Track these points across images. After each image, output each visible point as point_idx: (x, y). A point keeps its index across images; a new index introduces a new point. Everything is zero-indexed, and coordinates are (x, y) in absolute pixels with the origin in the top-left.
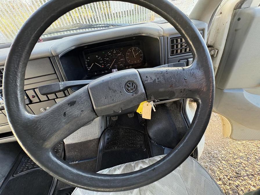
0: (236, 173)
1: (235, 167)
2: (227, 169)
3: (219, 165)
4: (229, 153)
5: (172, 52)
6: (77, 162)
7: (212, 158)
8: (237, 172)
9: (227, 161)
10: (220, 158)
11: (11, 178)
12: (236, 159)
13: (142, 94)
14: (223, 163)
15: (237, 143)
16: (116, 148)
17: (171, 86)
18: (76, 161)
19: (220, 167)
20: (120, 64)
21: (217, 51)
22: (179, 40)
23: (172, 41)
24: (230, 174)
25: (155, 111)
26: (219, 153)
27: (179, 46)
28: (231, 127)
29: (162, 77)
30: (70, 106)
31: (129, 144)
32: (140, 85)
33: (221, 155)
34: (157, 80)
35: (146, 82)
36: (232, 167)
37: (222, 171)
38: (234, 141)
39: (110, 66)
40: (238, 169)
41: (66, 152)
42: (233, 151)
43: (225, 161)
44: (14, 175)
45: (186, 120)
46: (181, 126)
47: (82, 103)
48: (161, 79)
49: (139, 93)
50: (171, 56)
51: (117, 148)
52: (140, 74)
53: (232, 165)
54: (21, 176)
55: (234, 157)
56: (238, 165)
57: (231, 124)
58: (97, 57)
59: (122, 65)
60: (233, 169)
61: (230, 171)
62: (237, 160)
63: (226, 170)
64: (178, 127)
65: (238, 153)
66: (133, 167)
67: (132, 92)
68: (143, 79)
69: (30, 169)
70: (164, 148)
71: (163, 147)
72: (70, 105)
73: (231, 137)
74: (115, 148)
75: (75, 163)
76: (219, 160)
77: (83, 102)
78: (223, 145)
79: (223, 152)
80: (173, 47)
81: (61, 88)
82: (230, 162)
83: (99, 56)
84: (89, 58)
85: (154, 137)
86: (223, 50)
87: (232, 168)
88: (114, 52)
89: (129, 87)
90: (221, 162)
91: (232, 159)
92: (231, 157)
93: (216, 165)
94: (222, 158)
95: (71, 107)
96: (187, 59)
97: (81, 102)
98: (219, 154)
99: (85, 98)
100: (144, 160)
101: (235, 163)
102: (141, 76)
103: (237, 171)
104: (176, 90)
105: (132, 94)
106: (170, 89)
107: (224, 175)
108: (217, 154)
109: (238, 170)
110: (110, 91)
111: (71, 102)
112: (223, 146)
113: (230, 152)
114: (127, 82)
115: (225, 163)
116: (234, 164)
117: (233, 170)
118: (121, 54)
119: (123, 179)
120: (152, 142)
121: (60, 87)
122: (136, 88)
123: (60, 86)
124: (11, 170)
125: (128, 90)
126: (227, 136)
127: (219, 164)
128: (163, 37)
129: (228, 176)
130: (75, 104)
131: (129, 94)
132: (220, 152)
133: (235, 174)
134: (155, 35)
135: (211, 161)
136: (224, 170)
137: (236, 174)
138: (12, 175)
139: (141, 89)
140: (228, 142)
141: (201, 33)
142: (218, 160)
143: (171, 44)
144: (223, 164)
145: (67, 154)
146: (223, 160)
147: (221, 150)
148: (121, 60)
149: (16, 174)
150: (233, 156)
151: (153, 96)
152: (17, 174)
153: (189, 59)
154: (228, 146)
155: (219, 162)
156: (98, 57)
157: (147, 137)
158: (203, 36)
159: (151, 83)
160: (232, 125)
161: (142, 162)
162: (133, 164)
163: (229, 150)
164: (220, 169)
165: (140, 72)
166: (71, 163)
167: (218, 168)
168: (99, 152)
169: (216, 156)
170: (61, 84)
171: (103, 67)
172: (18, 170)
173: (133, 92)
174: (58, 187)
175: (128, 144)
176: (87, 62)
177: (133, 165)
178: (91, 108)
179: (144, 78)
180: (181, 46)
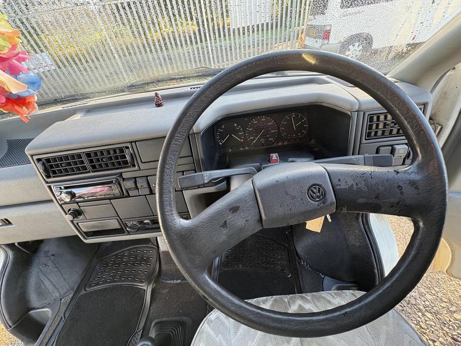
0: (453, 338)
1: (451, 327)
2: (435, 330)
3: (419, 319)
4: (441, 299)
5: (369, 135)
6: (179, 281)
7: (406, 305)
8: (455, 337)
9: (436, 314)
10: (421, 307)
11: (83, 292)
12: (454, 312)
13: (331, 204)
14: (428, 316)
15: (458, 282)
16: (241, 266)
17: (377, 197)
18: (177, 280)
19: (421, 323)
20: (270, 137)
21: (440, 127)
22: (382, 117)
23: (371, 119)
24: (441, 339)
25: (330, 221)
26: (421, 297)
27: (381, 126)
28: (450, 254)
29: (363, 183)
30: (232, 213)
31: (263, 263)
32: (330, 192)
33: (424, 301)
34: (355, 186)
35: (338, 187)
36: (445, 326)
37: (425, 331)
38: (452, 278)
39: (254, 140)
40: (458, 331)
41: (162, 264)
42: (449, 297)
43: (431, 313)
44: (87, 289)
45: (369, 233)
46: (358, 244)
47: (248, 210)
48: (362, 185)
49: (328, 202)
50: (365, 139)
51: (243, 267)
52: (330, 174)
53: (445, 322)
54: (96, 292)
55: (451, 309)
56: (458, 324)
57: (452, 249)
58: (235, 125)
59: (272, 139)
60: (447, 330)
61: (441, 334)
62: (455, 315)
63: (433, 330)
64: (352, 245)
65: (458, 303)
66: (288, 303)
67: (318, 201)
68: (334, 183)
69: (109, 282)
70: (323, 276)
71: (321, 274)
72: (232, 211)
73: (449, 271)
74: (238, 266)
75: (175, 282)
76: (420, 310)
77: (248, 208)
78: (428, 283)
79: (428, 296)
80: (370, 127)
81: (206, 181)
82: (441, 317)
83: (238, 124)
84: (223, 127)
85: (306, 257)
86: (451, 128)
87: (445, 328)
88: (263, 120)
89: (314, 193)
90: (424, 315)
91: (446, 312)
92: (444, 308)
93: (413, 319)
94: (425, 308)
95: (234, 214)
96: (392, 146)
97: (247, 208)
98: (419, 299)
99: (252, 203)
100: (303, 295)
101: (452, 320)
102: (332, 177)
103: (455, 335)
104: (385, 202)
105: (317, 203)
106: (375, 201)
107: (428, 338)
108: (416, 299)
109: (456, 333)
110: (287, 197)
111: (233, 207)
112: (429, 286)
113: (443, 298)
114: (312, 186)
115: (431, 317)
116: (450, 321)
117: (447, 333)
118: (273, 123)
119: (300, 320)
120: (303, 263)
121: (204, 180)
122: (324, 195)
123: (205, 178)
124: (82, 281)
125: (312, 198)
126: (441, 269)
127: (419, 317)
128: (356, 113)
129: (435, 342)
130: (238, 210)
131: (313, 202)
132: (423, 296)
133: (450, 339)
134: (345, 107)
135: (403, 310)
136: (428, 330)
137: (452, 341)
138: (83, 289)
139: (331, 197)
140: (438, 279)
141: (420, 109)
142: (418, 310)
143: (370, 122)
144: (427, 319)
145: (164, 267)
146: (428, 312)
147: (424, 292)
148: (272, 131)
149: (88, 287)
150: (447, 306)
151: (346, 207)
152: (90, 288)
153: (396, 146)
154: (440, 287)
155: (420, 314)
156: (237, 127)
157: (293, 255)
158: (423, 113)
159: (346, 189)
160: (454, 250)
161: (302, 297)
162: (286, 298)
163: (440, 295)
164: (420, 326)
165: (329, 171)
166: (169, 282)
167: (416, 325)
168: (215, 271)
169: (414, 303)
170: (207, 175)
171: (242, 140)
172: (92, 281)
173: (320, 200)
174: (150, 316)
175: (260, 262)
176: (220, 132)
177: (286, 300)
178: (258, 217)
179: (335, 181)
180: (385, 125)
